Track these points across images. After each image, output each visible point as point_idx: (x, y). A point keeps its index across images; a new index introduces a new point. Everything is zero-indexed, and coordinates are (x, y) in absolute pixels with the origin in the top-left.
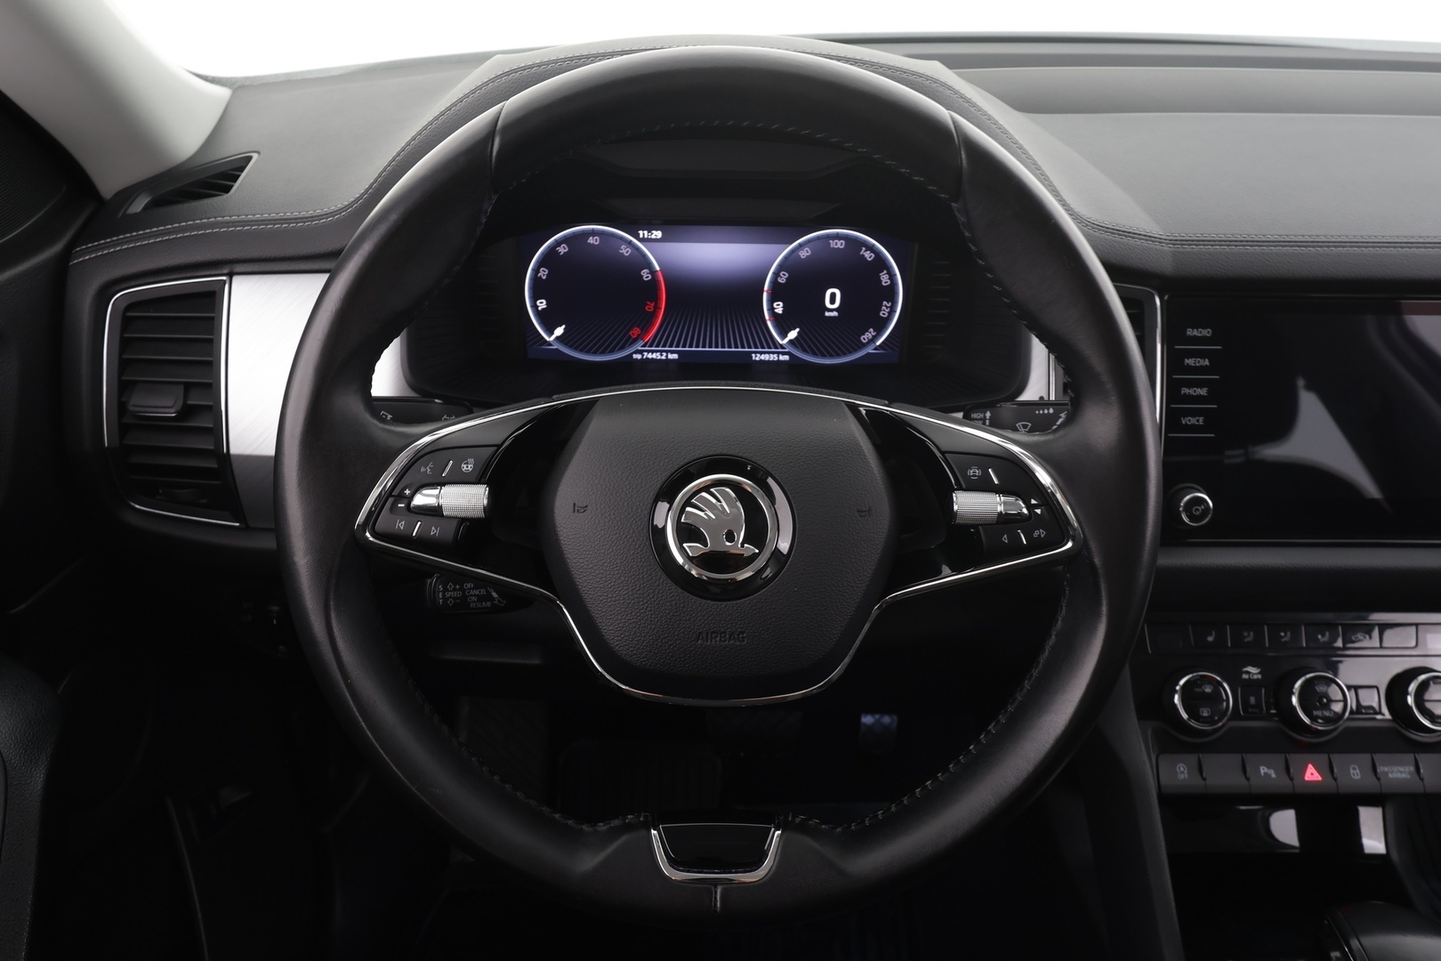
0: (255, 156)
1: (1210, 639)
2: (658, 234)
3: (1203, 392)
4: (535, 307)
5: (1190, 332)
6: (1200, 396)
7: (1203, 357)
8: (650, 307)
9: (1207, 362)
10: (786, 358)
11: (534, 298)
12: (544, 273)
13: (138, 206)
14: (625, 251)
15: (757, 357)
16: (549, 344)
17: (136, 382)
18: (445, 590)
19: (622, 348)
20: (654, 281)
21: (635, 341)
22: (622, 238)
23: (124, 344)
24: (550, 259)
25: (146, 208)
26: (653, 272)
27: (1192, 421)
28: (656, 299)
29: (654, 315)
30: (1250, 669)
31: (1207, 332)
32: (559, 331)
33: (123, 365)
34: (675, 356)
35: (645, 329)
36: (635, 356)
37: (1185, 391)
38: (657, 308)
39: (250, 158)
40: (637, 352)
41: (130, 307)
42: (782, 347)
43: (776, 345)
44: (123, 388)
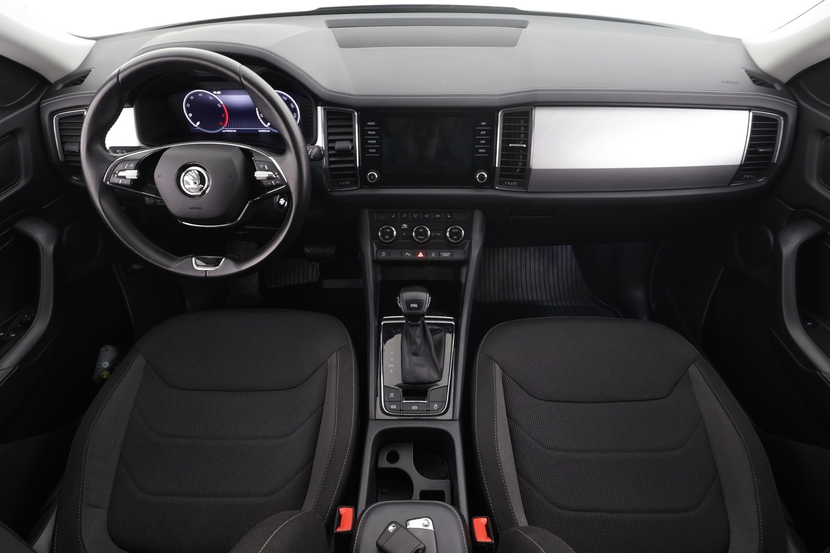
0: (93, 70)
1: (393, 216)
2: (219, 93)
3: (374, 142)
4: (189, 116)
5: (369, 123)
6: (373, 143)
7: (374, 131)
8: (223, 116)
9: (374, 133)
10: (269, 131)
11: (188, 113)
12: (188, 105)
13: (60, 87)
14: (211, 98)
15: (260, 131)
16: (196, 127)
17: (66, 142)
18: (150, 200)
19: (218, 129)
20: (222, 107)
21: (222, 126)
22: (209, 94)
23: (61, 130)
24: (188, 101)
25: (61, 88)
26: (221, 105)
27: (372, 151)
28: (224, 113)
29: (225, 118)
30: (404, 225)
31: (373, 123)
32: (198, 123)
33: (61, 137)
34: (235, 131)
35: (224, 122)
36: (223, 131)
37: (369, 141)
38: (225, 116)
39: (91, 71)
40: (223, 130)
41: (60, 120)
42: (267, 128)
43: (265, 127)
44: (63, 143)
